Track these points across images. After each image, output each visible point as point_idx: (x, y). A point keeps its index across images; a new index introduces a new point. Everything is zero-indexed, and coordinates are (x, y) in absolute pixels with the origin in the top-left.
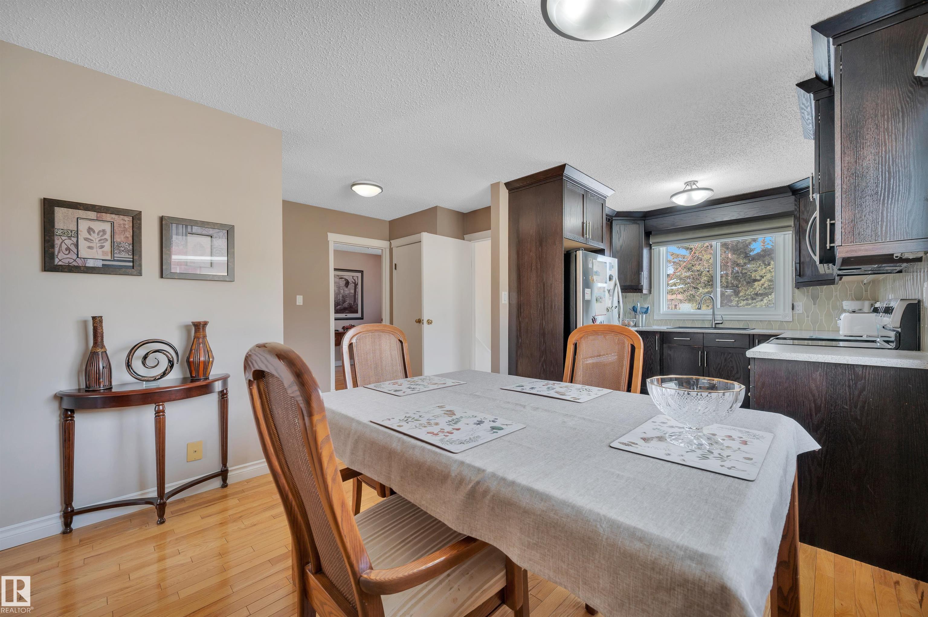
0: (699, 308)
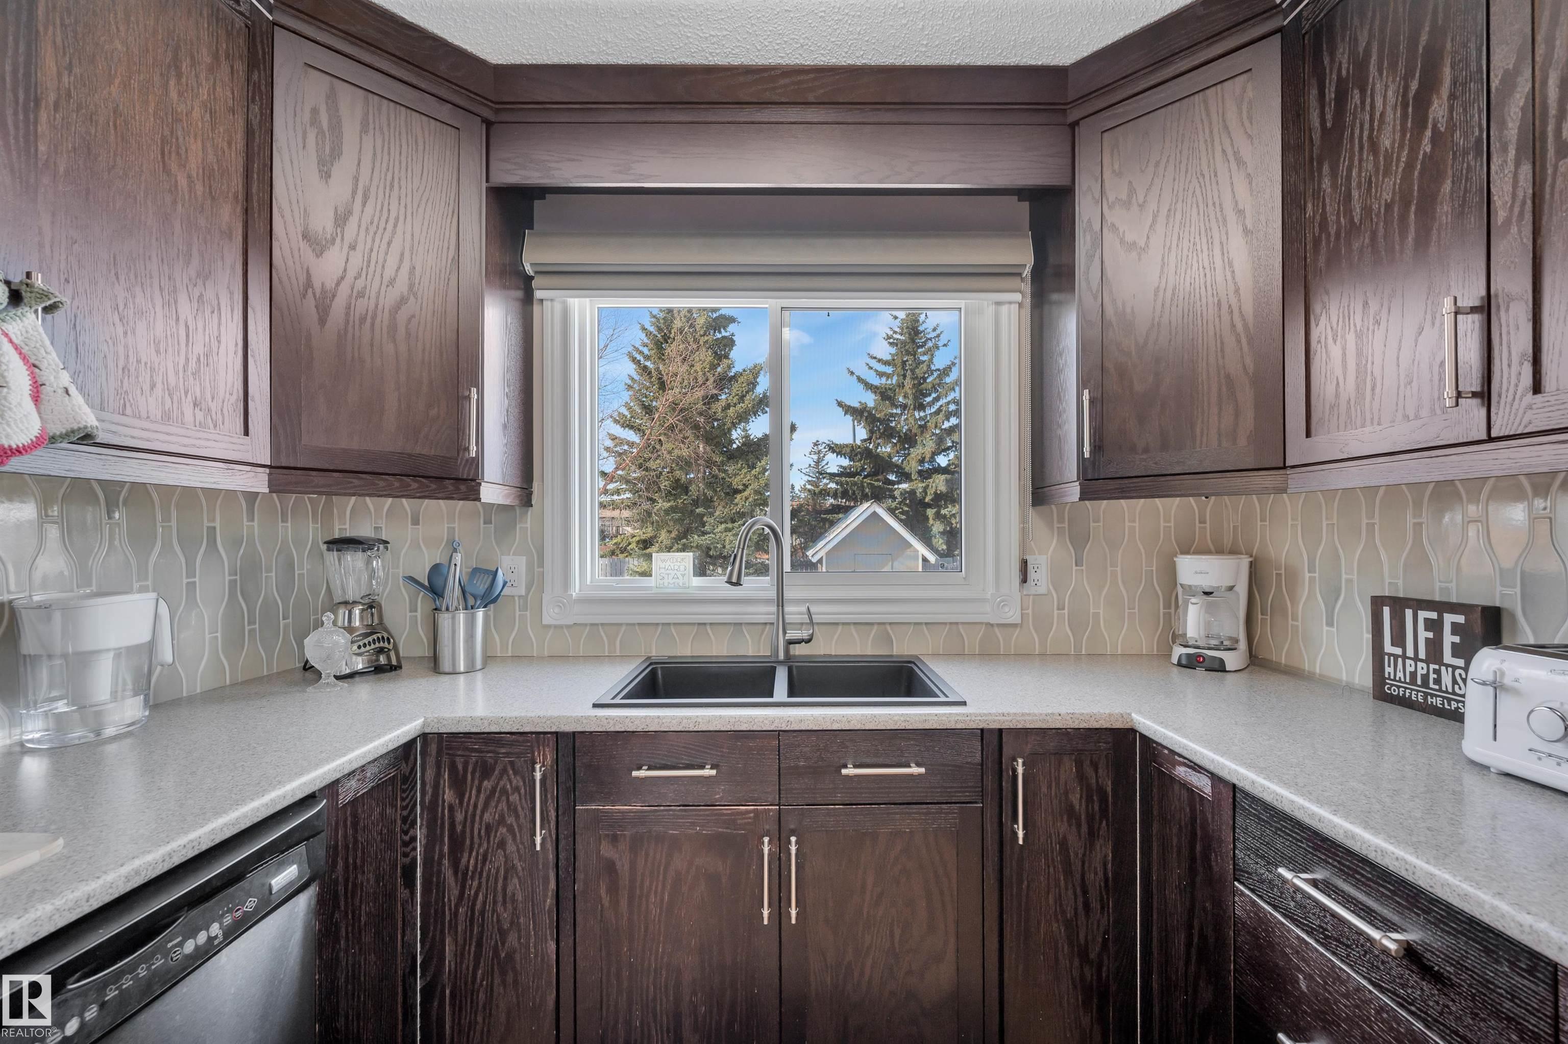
0: (734, 580)
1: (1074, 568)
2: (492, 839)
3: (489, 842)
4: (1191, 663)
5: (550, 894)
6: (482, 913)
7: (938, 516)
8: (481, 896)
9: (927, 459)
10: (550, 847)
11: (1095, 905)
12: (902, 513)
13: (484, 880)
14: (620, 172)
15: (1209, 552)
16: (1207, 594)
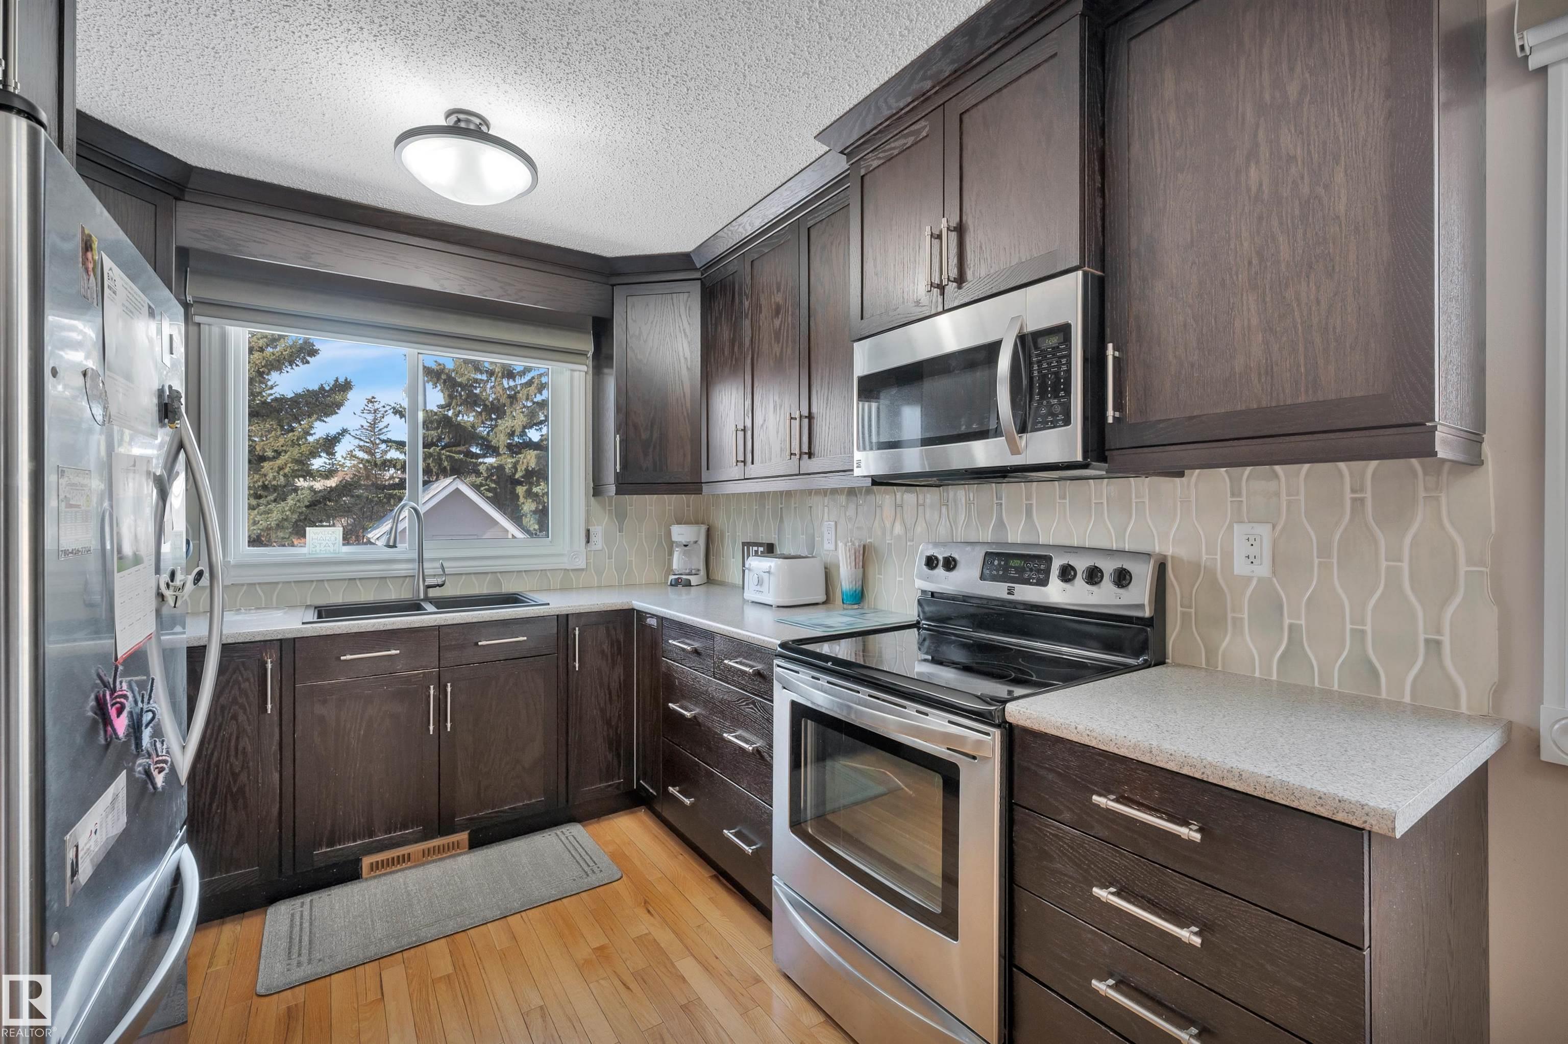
0: (391, 544)
1: (618, 533)
2: (226, 714)
3: (223, 717)
4: (676, 583)
5: (275, 744)
6: (217, 766)
7: (529, 494)
8: (216, 754)
9: (517, 433)
10: (276, 714)
11: (615, 698)
12: (488, 490)
13: (219, 744)
14: (302, 258)
15: (692, 523)
16: (686, 546)
